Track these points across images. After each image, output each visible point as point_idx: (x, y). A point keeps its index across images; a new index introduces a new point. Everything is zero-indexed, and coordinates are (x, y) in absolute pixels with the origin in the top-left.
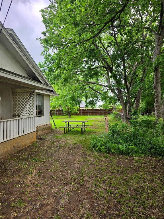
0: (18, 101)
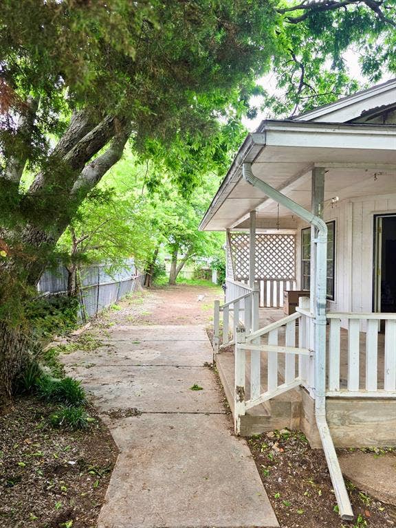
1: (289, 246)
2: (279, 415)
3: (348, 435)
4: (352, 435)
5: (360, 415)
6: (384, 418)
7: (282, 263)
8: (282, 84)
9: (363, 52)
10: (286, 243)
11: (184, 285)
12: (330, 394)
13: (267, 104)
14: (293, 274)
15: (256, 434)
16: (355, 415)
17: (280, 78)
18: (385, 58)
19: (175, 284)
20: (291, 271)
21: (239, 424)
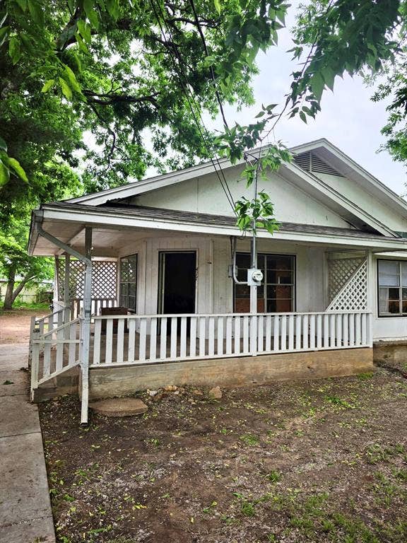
0: (336, 278)
1: (111, 271)
2: (63, 385)
3: (103, 390)
4: (106, 389)
5: (111, 377)
6: (126, 378)
7: (106, 285)
8: (100, 142)
9: (154, 135)
10: (109, 268)
11: (23, 310)
12: (92, 366)
13: (88, 157)
14: (115, 294)
15: (45, 400)
16: (109, 377)
17: (98, 138)
18: (169, 141)
19: (11, 309)
20: (113, 292)
21: (33, 394)
